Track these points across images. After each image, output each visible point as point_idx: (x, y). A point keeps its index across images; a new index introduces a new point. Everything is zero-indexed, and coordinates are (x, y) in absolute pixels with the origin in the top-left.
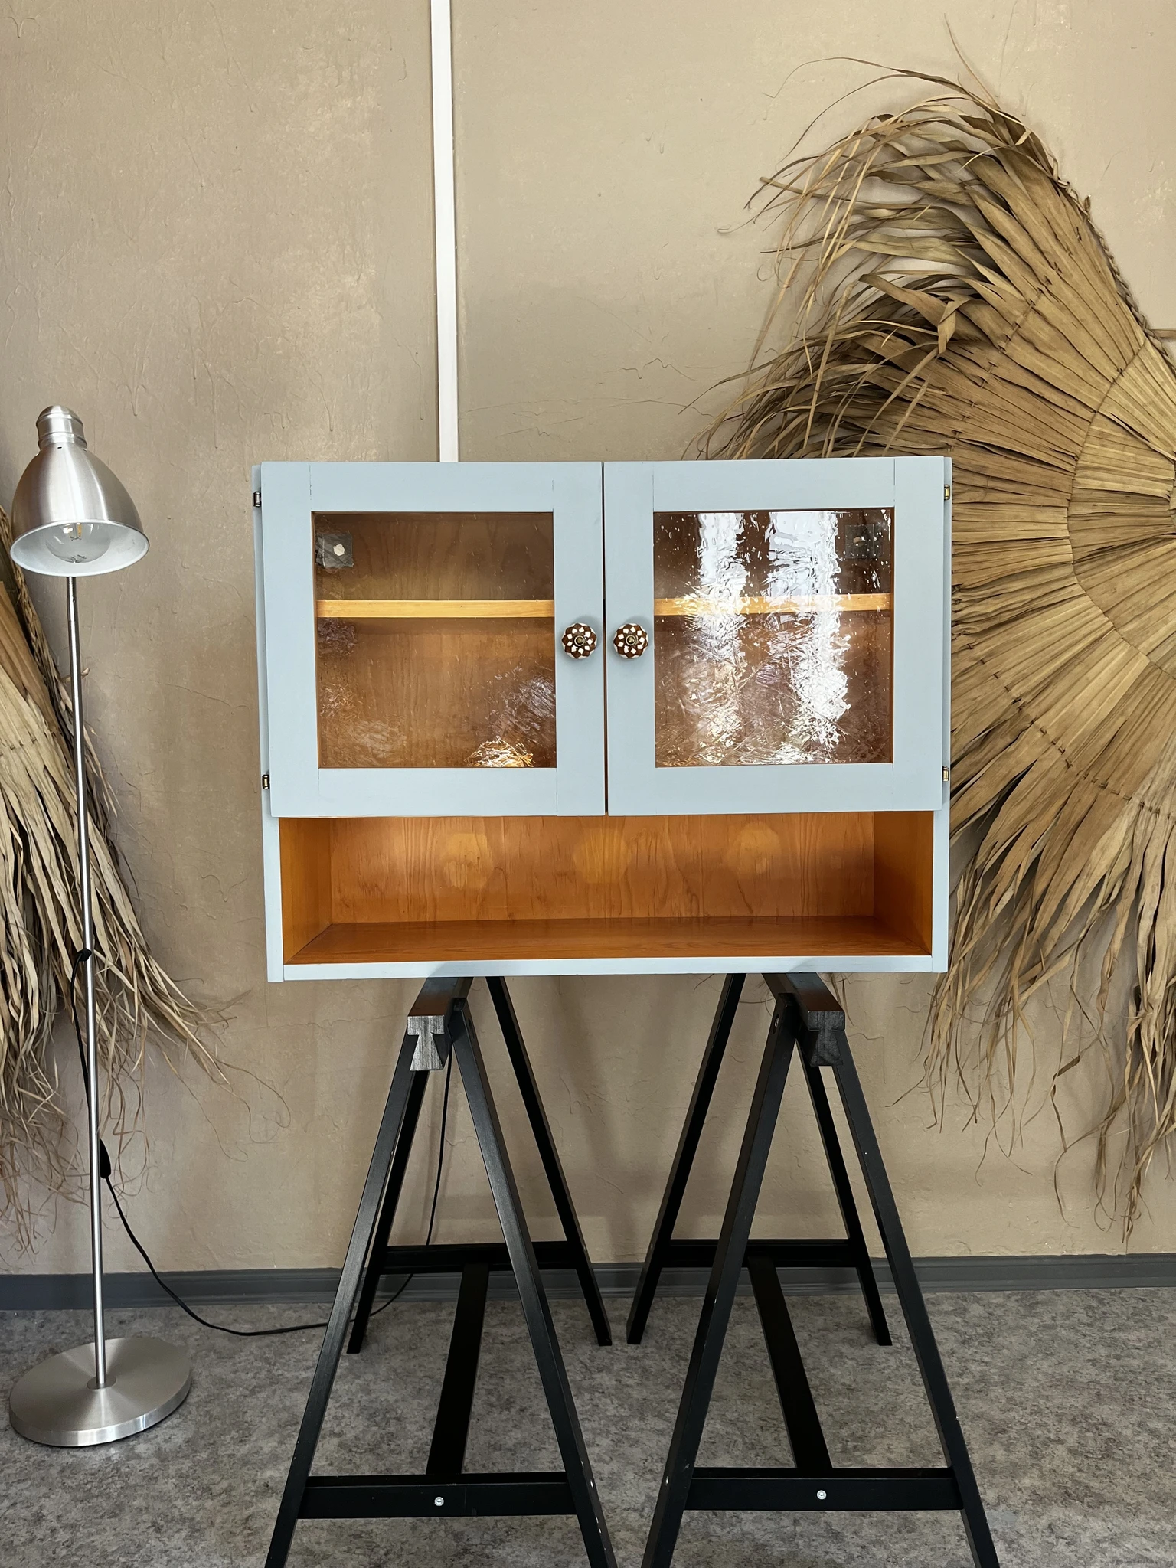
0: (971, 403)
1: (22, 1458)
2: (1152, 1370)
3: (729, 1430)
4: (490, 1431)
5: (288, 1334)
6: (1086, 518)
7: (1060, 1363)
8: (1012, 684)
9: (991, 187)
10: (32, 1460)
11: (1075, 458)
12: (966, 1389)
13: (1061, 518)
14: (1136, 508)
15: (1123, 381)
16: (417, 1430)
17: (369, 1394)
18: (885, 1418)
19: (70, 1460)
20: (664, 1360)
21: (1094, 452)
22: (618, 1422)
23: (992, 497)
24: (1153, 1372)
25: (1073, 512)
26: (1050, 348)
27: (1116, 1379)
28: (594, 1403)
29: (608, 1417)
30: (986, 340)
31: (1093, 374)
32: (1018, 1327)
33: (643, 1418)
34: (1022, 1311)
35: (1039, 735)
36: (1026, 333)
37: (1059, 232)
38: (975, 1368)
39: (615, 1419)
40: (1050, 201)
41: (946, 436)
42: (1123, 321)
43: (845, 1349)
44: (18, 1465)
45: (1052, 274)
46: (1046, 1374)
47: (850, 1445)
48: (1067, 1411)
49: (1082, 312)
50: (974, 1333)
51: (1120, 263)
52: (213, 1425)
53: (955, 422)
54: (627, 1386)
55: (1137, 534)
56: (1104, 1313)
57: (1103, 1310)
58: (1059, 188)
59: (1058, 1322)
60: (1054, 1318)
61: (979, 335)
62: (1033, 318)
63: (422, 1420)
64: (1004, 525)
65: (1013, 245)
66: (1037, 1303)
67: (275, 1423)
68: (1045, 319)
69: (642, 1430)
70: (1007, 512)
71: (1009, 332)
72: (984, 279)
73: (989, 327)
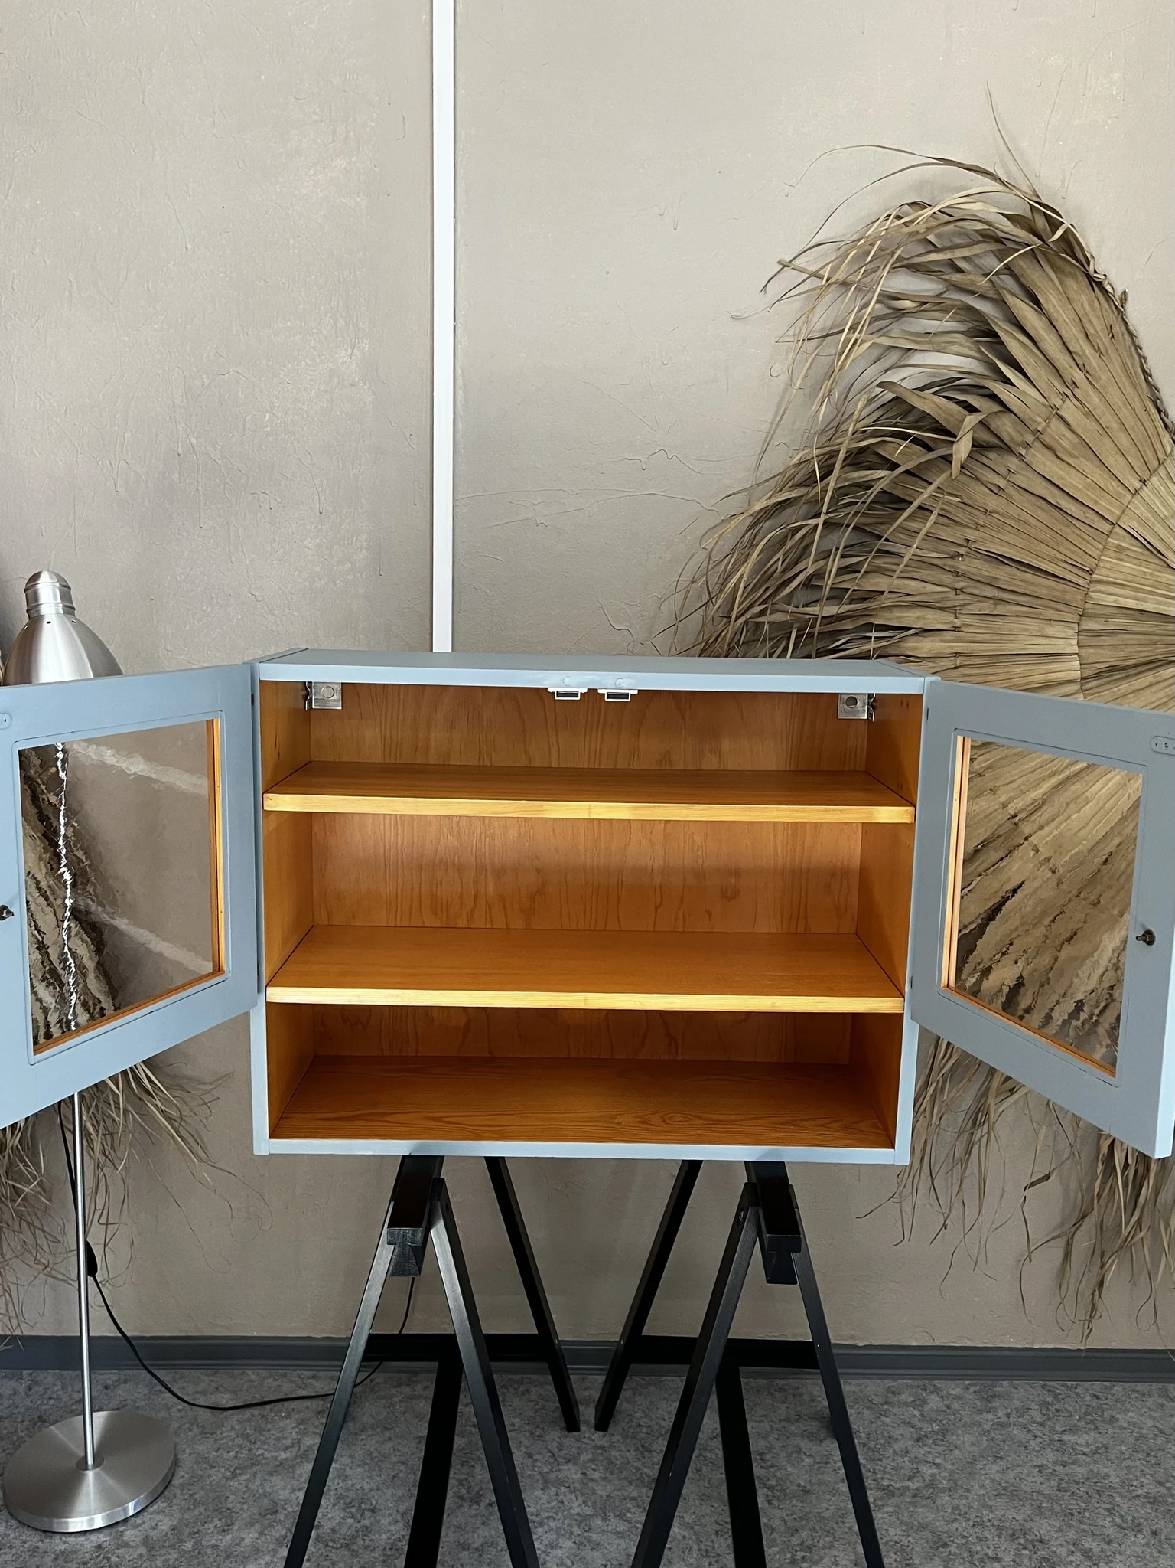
0: (986, 512)
1: (17, 1543)
2: (1095, 1480)
3: (686, 1534)
4: (459, 1527)
5: (268, 1407)
6: (1098, 634)
7: (1007, 1468)
8: (1011, 799)
9: (1022, 280)
10: (26, 1545)
11: (1090, 572)
12: (915, 1496)
13: (1071, 633)
14: (1148, 626)
15: (1146, 492)
16: (390, 1524)
17: (344, 1481)
18: (835, 1526)
19: (63, 1547)
20: (629, 1451)
21: (1110, 567)
22: (581, 1522)
23: (1001, 609)
24: (1095, 1483)
25: (1084, 627)
26: (1071, 455)
27: (1059, 1490)
28: (560, 1498)
29: (572, 1515)
30: (1004, 447)
31: (1115, 483)
32: (973, 1424)
33: (605, 1519)
34: (979, 1404)
35: (1032, 853)
36: (1048, 440)
37: (1091, 331)
38: (927, 1471)
39: (580, 1518)
40: (1084, 297)
41: (959, 545)
42: (1151, 430)
43: (804, 1444)
44: (14, 1550)
45: (1078, 376)
46: (993, 1481)
47: (799, 1555)
48: (1008, 1524)
49: (1109, 420)
50: (930, 1430)
51: (1152, 365)
52: (196, 1512)
53: (968, 530)
54: (593, 1480)
55: (1147, 654)
56: (1057, 1410)
57: (1057, 1407)
58: (1096, 284)
59: (1011, 1420)
60: (1008, 1415)
61: (998, 442)
62: (1056, 425)
63: (395, 1512)
64: (1012, 638)
65: (1041, 344)
66: (994, 1396)
67: (255, 1510)
68: (1068, 425)
69: (603, 1532)
70: (1016, 624)
71: (1030, 438)
72: (1007, 381)
73: (1009, 433)
